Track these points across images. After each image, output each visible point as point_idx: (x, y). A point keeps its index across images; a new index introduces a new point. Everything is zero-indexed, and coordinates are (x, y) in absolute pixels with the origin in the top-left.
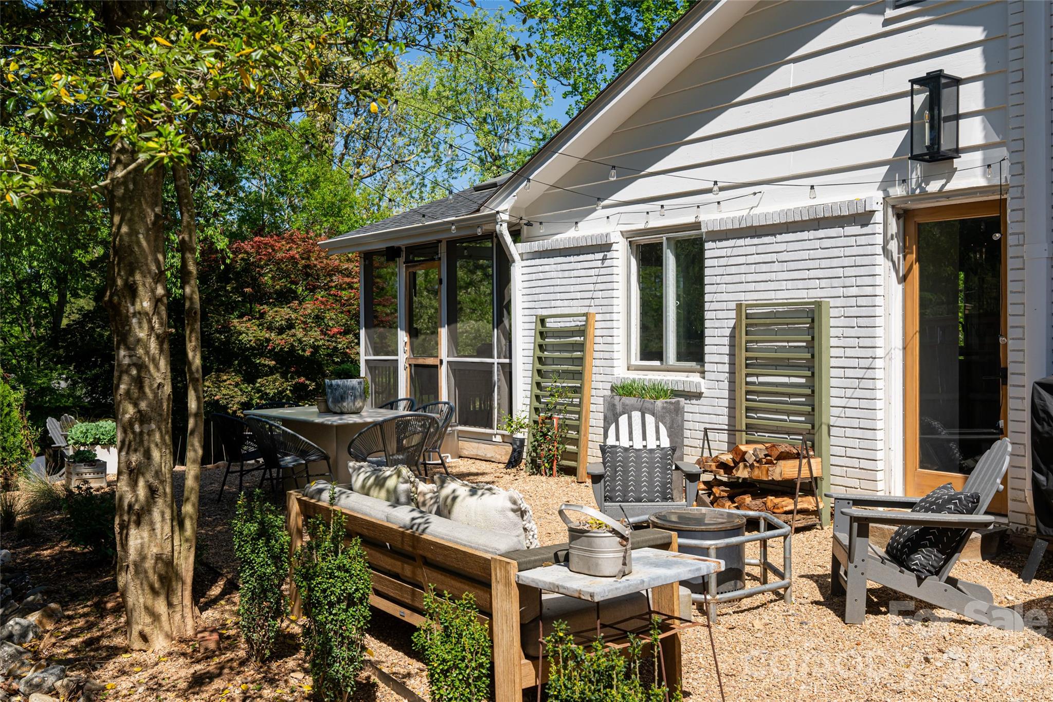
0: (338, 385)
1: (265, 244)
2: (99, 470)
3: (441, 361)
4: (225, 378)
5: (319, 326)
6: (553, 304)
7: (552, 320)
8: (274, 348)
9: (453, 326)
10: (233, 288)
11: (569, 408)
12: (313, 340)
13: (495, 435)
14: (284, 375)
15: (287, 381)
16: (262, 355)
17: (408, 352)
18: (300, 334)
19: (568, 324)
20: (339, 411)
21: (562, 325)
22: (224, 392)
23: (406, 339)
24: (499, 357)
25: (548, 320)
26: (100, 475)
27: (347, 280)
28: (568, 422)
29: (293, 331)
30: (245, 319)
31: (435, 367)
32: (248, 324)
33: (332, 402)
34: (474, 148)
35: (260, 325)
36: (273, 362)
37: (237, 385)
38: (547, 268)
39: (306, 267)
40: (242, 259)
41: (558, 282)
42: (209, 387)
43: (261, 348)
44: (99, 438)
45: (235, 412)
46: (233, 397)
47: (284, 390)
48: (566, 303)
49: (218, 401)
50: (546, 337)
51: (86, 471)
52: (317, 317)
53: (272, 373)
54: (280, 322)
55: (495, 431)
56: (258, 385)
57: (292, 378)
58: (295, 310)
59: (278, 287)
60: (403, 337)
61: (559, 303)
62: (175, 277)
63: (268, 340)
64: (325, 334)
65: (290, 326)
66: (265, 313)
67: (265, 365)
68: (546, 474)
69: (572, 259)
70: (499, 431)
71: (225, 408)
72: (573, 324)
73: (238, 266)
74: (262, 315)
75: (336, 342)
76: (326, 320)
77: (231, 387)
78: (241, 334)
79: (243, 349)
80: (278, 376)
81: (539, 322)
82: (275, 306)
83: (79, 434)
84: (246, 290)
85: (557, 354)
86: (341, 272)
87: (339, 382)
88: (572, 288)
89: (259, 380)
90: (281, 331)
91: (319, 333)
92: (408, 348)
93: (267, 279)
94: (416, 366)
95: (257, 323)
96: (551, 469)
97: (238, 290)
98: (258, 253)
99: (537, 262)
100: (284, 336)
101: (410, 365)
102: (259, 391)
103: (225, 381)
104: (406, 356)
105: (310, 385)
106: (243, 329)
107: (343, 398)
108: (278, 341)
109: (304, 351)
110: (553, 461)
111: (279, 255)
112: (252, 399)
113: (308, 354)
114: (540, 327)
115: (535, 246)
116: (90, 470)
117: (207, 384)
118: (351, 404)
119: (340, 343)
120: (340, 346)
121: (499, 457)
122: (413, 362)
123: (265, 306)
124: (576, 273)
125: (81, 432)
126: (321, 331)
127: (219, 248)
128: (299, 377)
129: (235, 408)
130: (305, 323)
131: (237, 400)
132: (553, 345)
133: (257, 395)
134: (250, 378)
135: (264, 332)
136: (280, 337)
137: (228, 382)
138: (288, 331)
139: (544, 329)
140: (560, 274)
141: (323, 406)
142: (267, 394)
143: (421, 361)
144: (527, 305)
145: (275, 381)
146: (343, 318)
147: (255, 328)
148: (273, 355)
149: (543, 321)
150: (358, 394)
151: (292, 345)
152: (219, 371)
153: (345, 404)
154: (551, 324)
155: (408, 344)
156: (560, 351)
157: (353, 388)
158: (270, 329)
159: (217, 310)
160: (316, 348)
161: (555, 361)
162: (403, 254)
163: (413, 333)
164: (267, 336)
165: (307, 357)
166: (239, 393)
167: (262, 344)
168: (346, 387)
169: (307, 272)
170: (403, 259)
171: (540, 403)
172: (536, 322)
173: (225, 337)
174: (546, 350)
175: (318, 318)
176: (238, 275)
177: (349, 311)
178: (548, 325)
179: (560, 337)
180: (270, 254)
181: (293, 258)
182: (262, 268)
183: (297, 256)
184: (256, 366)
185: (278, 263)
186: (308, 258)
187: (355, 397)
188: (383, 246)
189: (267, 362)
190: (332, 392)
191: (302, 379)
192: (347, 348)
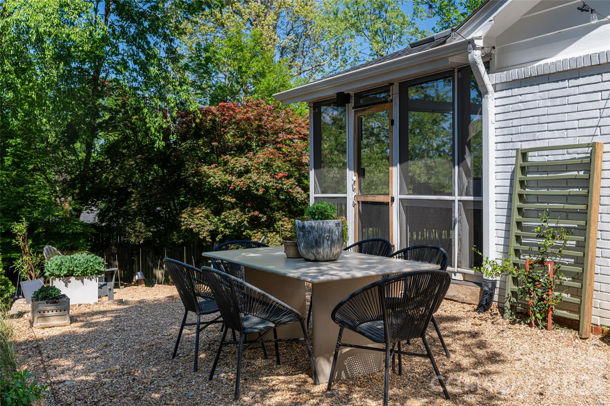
0: (312, 227)
1: (228, 108)
2: (63, 307)
3: (393, 199)
4: (198, 211)
5: (269, 171)
6: (538, 135)
7: (536, 153)
8: (235, 188)
9: (404, 164)
10: (204, 142)
11: (564, 252)
12: (264, 182)
13: (455, 273)
14: (242, 209)
15: (245, 214)
16: (225, 194)
17: (357, 190)
18: (254, 177)
19: (560, 158)
20: (313, 258)
21: (551, 158)
22: (197, 222)
23: (355, 178)
24: (460, 195)
25: (530, 154)
26: (62, 313)
27: (290, 136)
28: (563, 268)
29: (250, 175)
30: (213, 166)
31: (386, 204)
32: (215, 170)
33: (305, 247)
34: (370, 52)
35: (224, 171)
36: (234, 200)
37: (207, 217)
38: (529, 97)
39: (259, 126)
40: (210, 120)
41: (545, 111)
42: (185, 218)
43: (225, 189)
44: (73, 271)
45: (205, 238)
46: (203, 226)
47: (243, 222)
48: (557, 134)
49: (192, 229)
50: (529, 172)
51: (49, 308)
52: (267, 164)
53: (233, 208)
54: (239, 168)
55: (456, 269)
56: (222, 217)
57: (249, 211)
58: (251, 159)
59: (237, 142)
60: (351, 176)
61: (546, 135)
62: (159, 132)
63: (230, 182)
64: (273, 178)
65: (247, 171)
66: (228, 161)
67: (228, 202)
68: (537, 325)
69: (566, 83)
70: (459, 269)
71: (198, 234)
72: (568, 157)
73: (208, 125)
74: (226, 163)
75: (282, 184)
76: (274, 167)
77: (202, 218)
78: (210, 177)
79: (211, 189)
80: (238, 210)
81: (520, 156)
82: (235, 156)
83: (54, 267)
84: (213, 144)
85: (544, 191)
86: (285, 130)
87: (313, 223)
88: (566, 117)
89: (223, 213)
90: (240, 175)
91: (269, 176)
92: (356, 187)
93: (228, 136)
94: (363, 203)
95: (222, 169)
96: (545, 319)
97: (208, 144)
98: (223, 115)
99: (516, 91)
100: (243, 179)
101: (358, 202)
102: (223, 221)
103: (198, 213)
104: (354, 194)
105: (262, 217)
106: (211, 174)
107: (317, 243)
108: (238, 183)
109: (258, 190)
110: (548, 312)
111: (239, 117)
112: (218, 228)
113: (260, 193)
114: (520, 161)
115: (515, 74)
116: (53, 308)
117: (184, 216)
118: (327, 250)
119: (285, 184)
120: (285, 186)
121: (463, 297)
122: (363, 199)
123: (228, 156)
124: (572, 99)
125: (56, 264)
126: (271, 175)
127: (191, 109)
128: (254, 211)
129: (204, 235)
130: (257, 169)
131: (206, 228)
132: (537, 181)
133: (222, 225)
134: (217, 212)
135: (227, 176)
136: (239, 180)
137: (200, 215)
138: (245, 175)
139: (525, 164)
140: (549, 103)
141: (292, 251)
142: (229, 224)
143: (370, 199)
144: (500, 139)
145: (235, 214)
146: (287, 166)
147: (221, 173)
148: (235, 193)
149: (524, 155)
150: (335, 238)
151: (249, 186)
152: (194, 206)
153: (321, 250)
154: (534, 158)
155: (357, 183)
156: (548, 188)
157: (330, 231)
158: (231, 174)
159: (193, 160)
160: (267, 188)
161: (538, 198)
162: (353, 100)
163: (361, 172)
164: (230, 178)
165: (260, 196)
166: (209, 223)
167: (225, 185)
168: (322, 230)
169: (259, 130)
170: (352, 104)
171: (521, 244)
172: (517, 157)
173: (198, 180)
174: (527, 187)
175: (268, 166)
176: (208, 132)
177: (290, 161)
178: (530, 159)
179: (547, 172)
180: (231, 115)
181: (248, 119)
182: (225, 127)
183: (252, 117)
184: (221, 202)
185: (237, 123)
186: (260, 120)
187: (332, 242)
188: (332, 93)
189: (229, 200)
190: (304, 235)
191: (256, 213)
192: (291, 188)
